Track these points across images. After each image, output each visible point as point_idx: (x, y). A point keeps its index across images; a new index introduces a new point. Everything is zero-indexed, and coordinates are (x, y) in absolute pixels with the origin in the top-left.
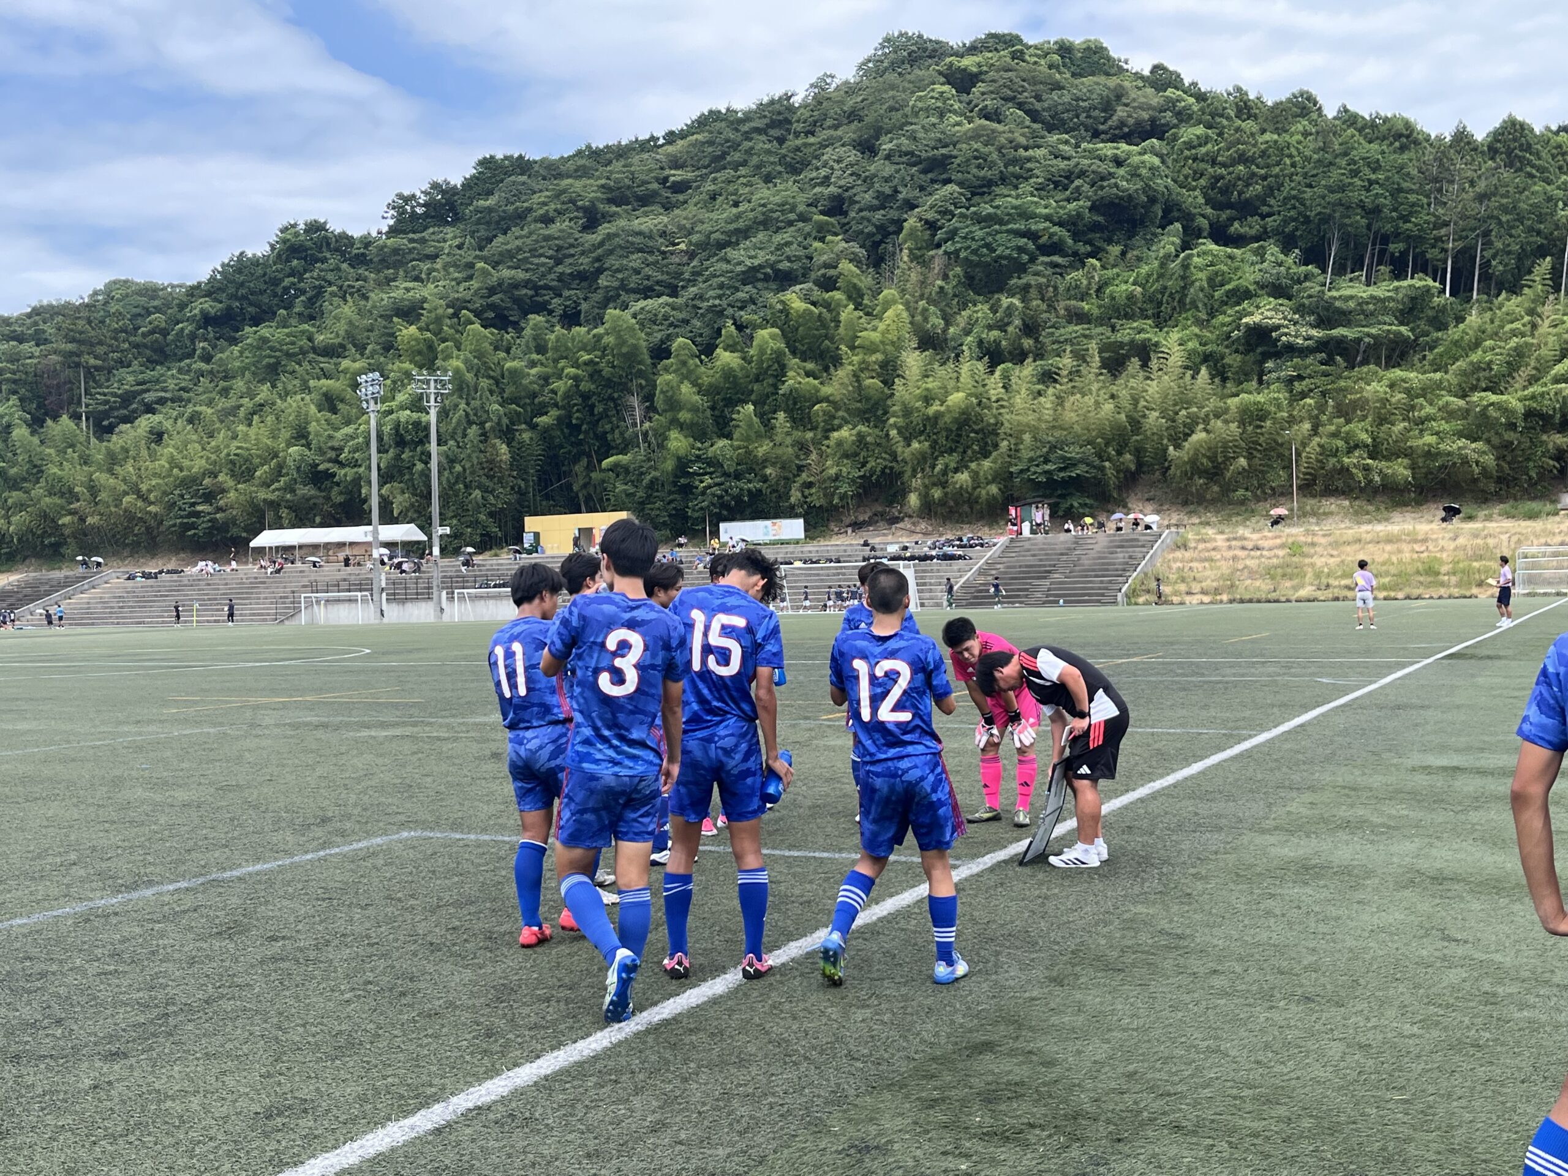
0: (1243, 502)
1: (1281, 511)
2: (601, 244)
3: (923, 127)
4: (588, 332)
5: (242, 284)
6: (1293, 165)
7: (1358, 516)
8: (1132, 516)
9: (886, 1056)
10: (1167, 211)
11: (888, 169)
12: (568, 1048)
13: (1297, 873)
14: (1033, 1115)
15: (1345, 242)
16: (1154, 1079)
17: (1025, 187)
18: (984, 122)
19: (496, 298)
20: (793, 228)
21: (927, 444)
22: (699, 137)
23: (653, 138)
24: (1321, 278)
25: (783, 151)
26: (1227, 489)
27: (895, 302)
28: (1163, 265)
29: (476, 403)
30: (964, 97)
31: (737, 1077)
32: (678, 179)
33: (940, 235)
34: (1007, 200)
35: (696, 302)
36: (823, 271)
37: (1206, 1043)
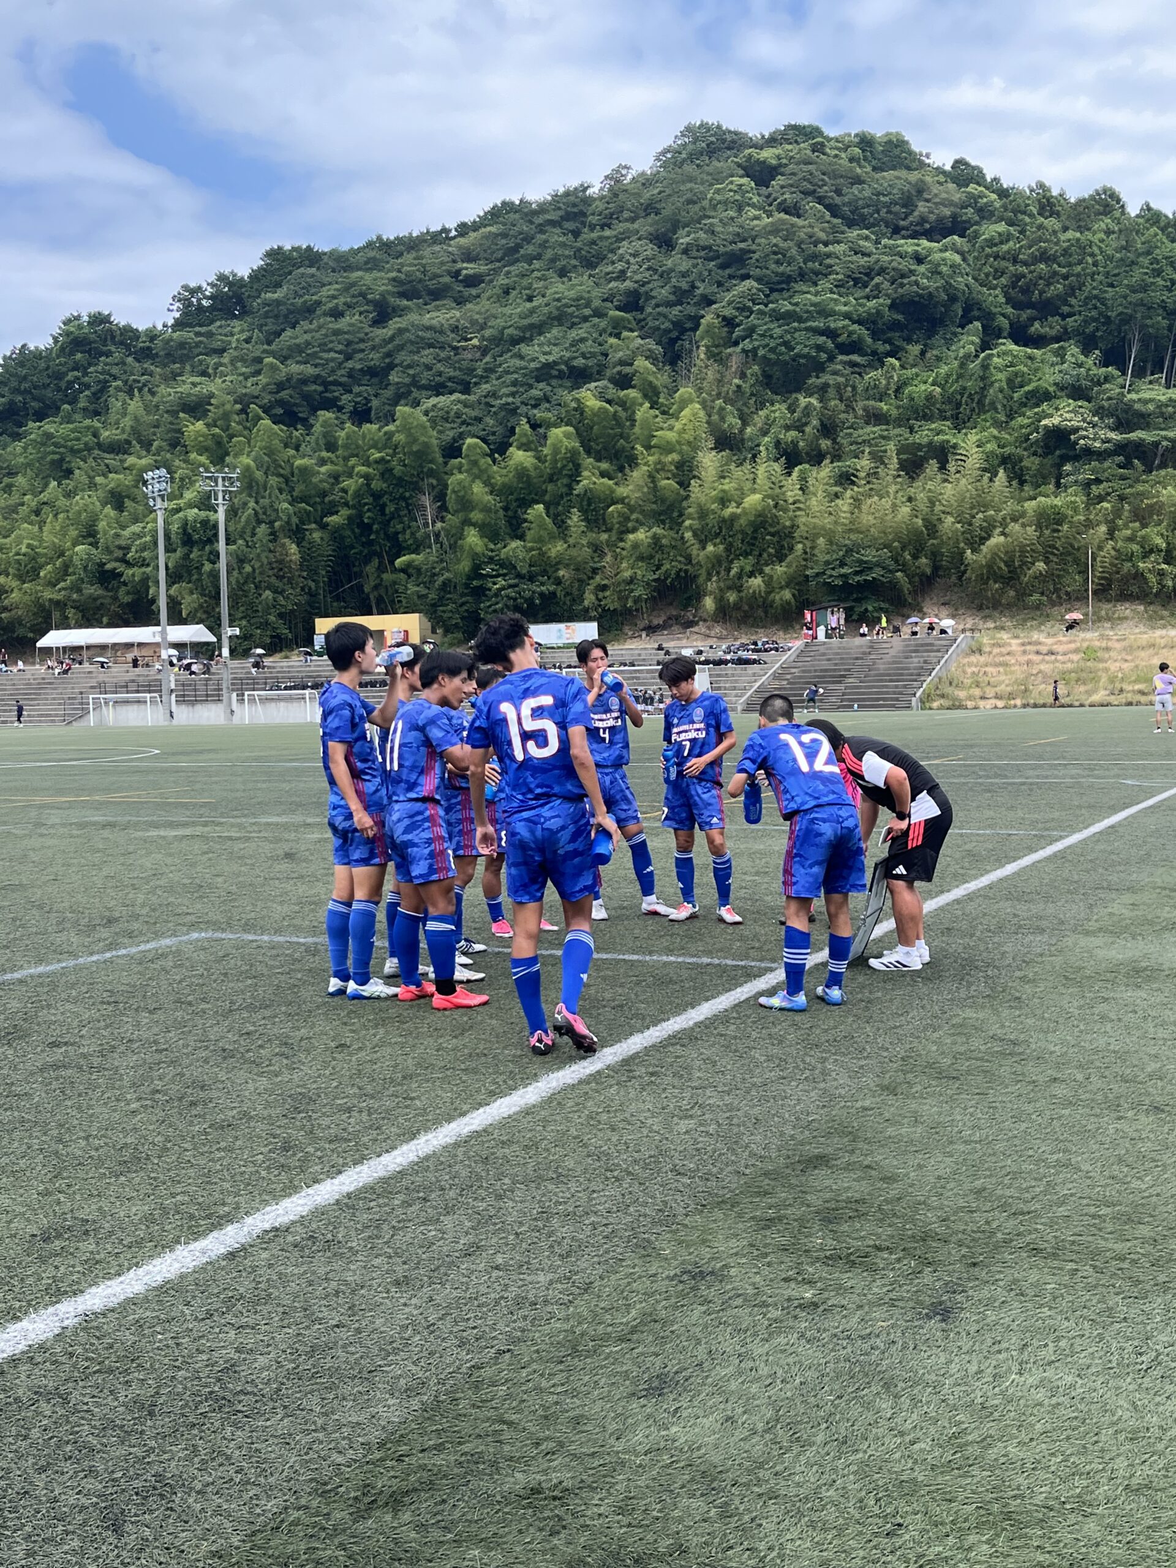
0: (1038, 607)
1: (1076, 615)
2: (392, 339)
3: (721, 221)
4: (379, 429)
5: (25, 378)
6: (1095, 264)
7: (1152, 621)
8: (927, 620)
9: (715, 1170)
10: (967, 310)
11: (685, 265)
12: (372, 1162)
13: (1127, 975)
14: (879, 1236)
15: (1145, 343)
16: (1002, 1196)
17: (824, 284)
18: (782, 215)
19: (284, 394)
20: (588, 324)
21: (721, 547)
22: (493, 229)
23: (445, 230)
24: (1120, 380)
25: (578, 244)
26: (1022, 594)
27: (692, 401)
28: (962, 365)
29: (265, 502)
30: (764, 190)
31: (556, 1194)
32: (471, 272)
33: (738, 332)
34: (806, 297)
35: (488, 400)
36: (619, 368)
37: (1055, 1157)
